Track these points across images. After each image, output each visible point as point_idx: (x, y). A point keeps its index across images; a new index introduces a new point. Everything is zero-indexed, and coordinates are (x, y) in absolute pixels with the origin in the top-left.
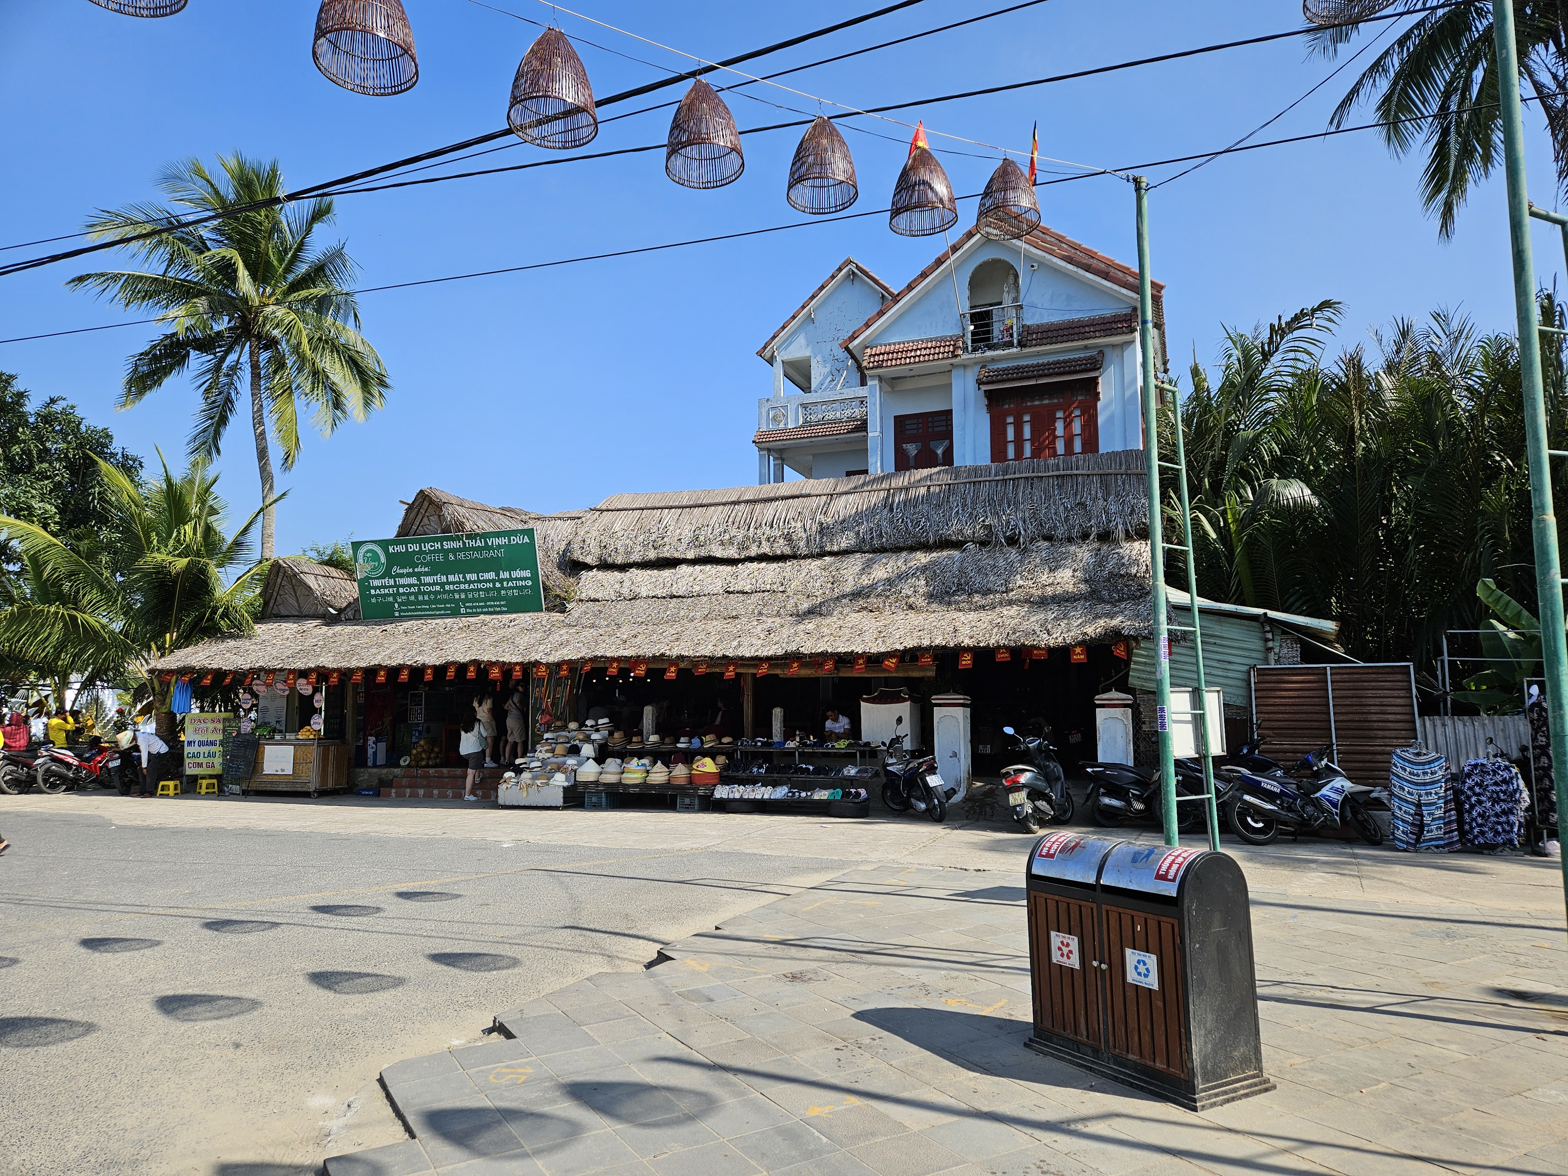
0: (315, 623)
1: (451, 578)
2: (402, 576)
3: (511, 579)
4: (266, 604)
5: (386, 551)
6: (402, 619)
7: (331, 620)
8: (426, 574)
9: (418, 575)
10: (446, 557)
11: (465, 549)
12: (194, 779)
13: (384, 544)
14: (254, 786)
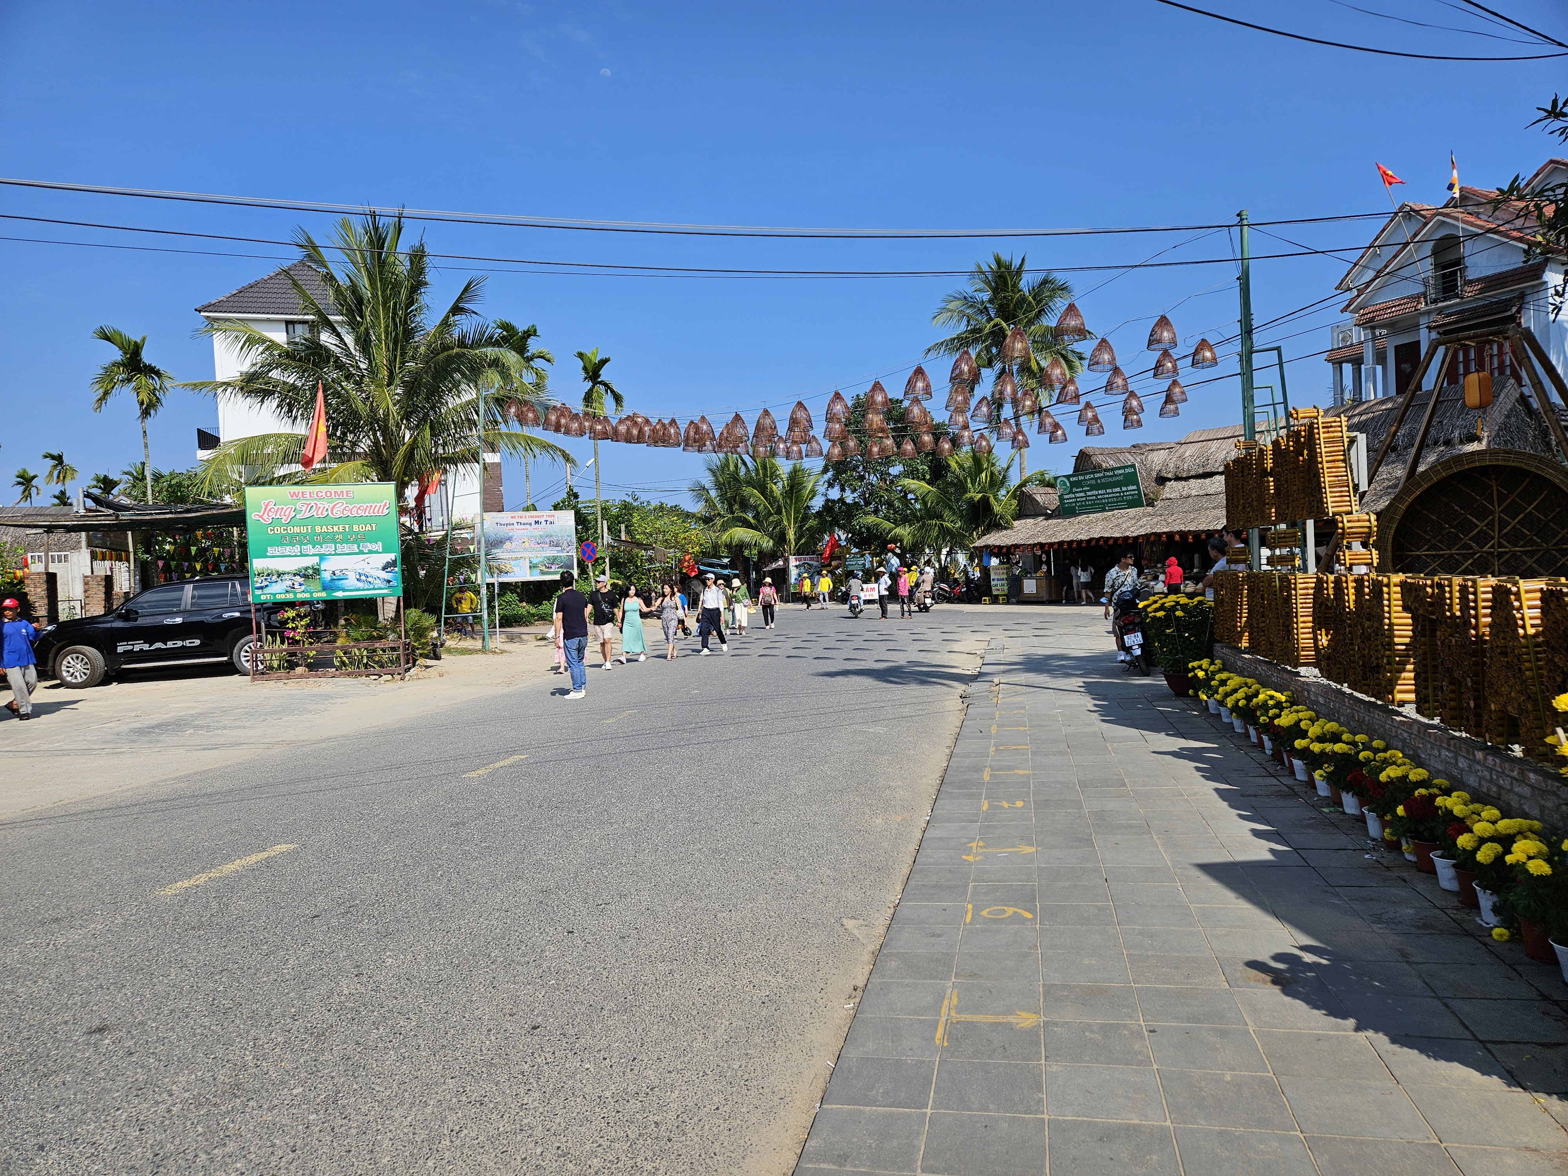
0: (1041, 518)
1: (1100, 492)
2: (1077, 492)
3: (1128, 491)
4: (1020, 510)
5: (1069, 481)
6: (1080, 514)
7: (1048, 517)
8: (1089, 491)
9: (1085, 492)
10: (1096, 481)
11: (1104, 477)
12: (997, 596)
13: (1068, 477)
14: (1021, 599)
